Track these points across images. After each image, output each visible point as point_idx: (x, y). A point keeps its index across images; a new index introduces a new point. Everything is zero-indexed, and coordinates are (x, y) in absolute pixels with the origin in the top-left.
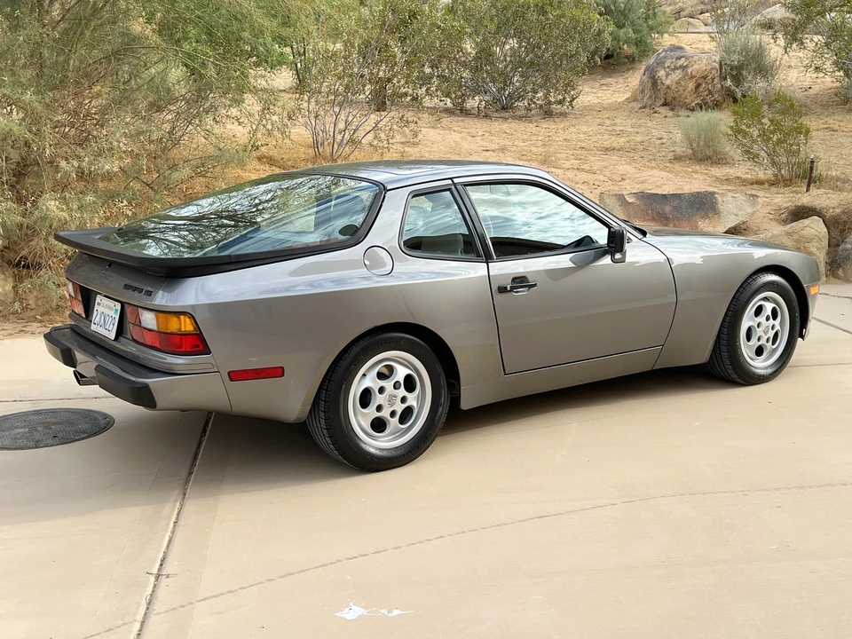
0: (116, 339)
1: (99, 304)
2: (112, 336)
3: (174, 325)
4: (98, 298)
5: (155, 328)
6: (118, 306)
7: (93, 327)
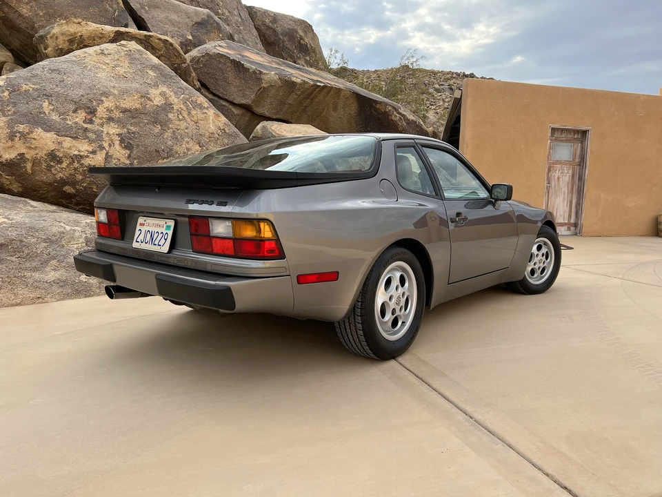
0: (169, 252)
1: (142, 225)
2: (165, 249)
3: (249, 232)
4: (141, 220)
5: (231, 236)
6: (172, 223)
7: (135, 245)
